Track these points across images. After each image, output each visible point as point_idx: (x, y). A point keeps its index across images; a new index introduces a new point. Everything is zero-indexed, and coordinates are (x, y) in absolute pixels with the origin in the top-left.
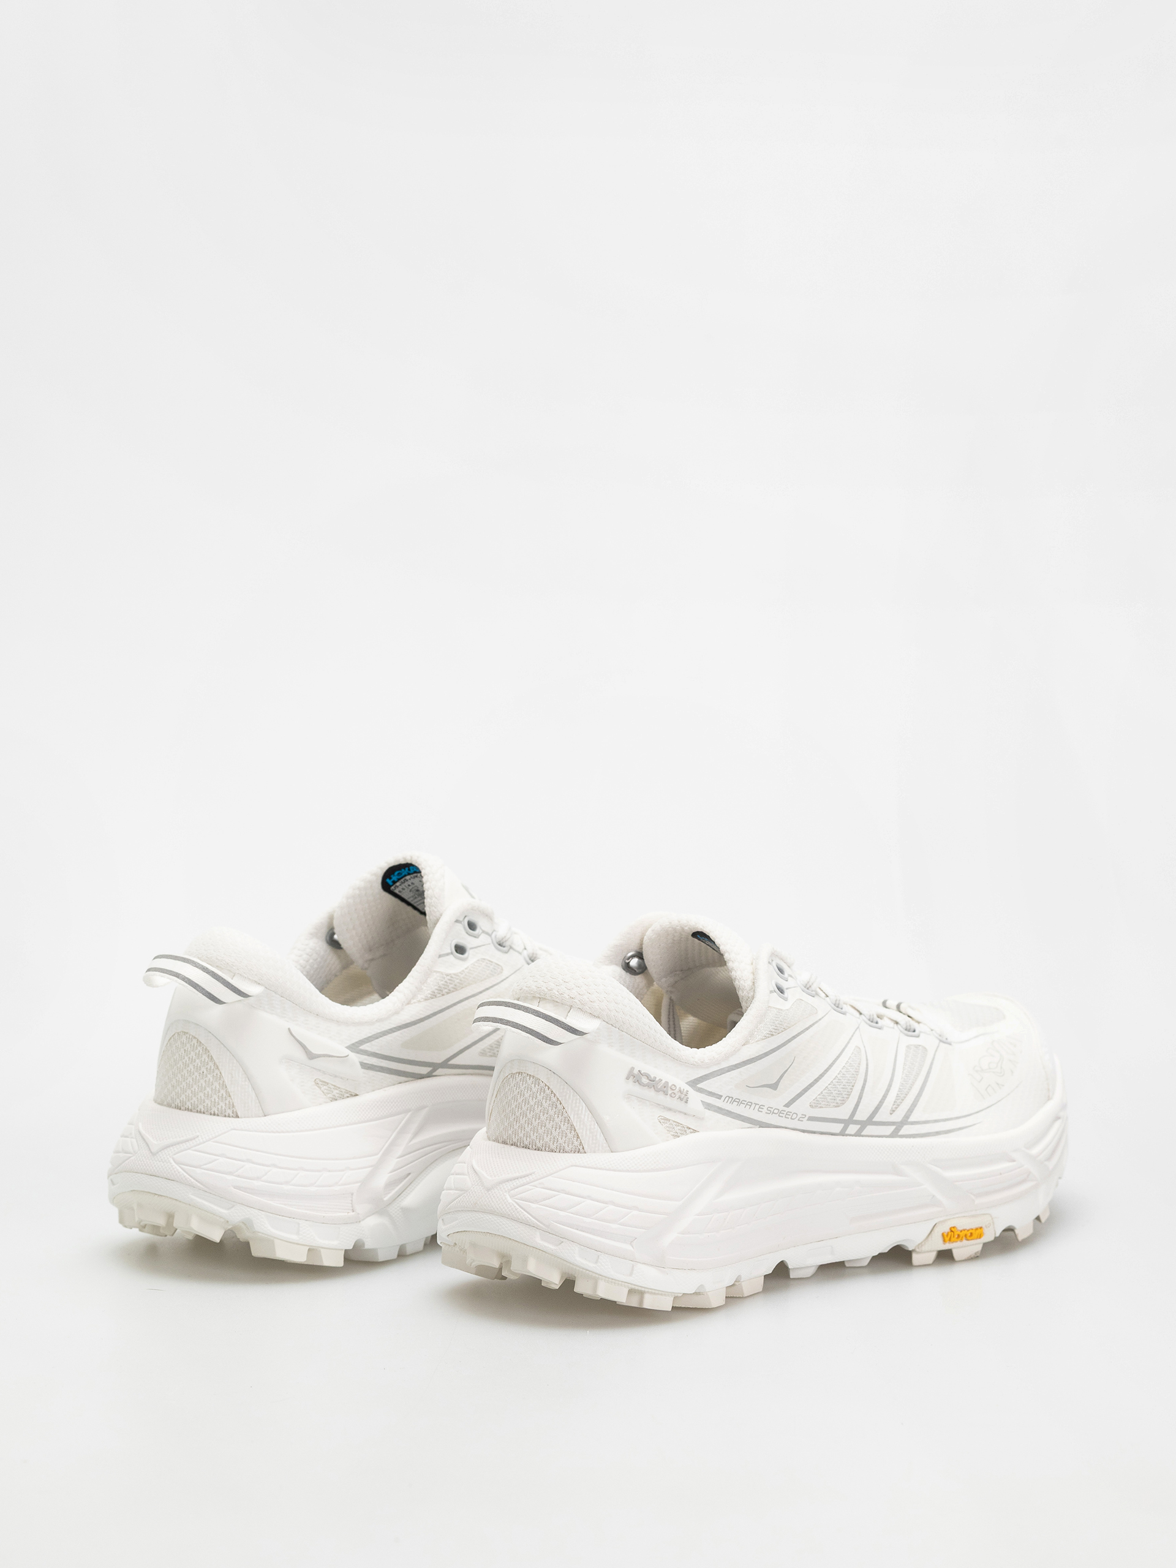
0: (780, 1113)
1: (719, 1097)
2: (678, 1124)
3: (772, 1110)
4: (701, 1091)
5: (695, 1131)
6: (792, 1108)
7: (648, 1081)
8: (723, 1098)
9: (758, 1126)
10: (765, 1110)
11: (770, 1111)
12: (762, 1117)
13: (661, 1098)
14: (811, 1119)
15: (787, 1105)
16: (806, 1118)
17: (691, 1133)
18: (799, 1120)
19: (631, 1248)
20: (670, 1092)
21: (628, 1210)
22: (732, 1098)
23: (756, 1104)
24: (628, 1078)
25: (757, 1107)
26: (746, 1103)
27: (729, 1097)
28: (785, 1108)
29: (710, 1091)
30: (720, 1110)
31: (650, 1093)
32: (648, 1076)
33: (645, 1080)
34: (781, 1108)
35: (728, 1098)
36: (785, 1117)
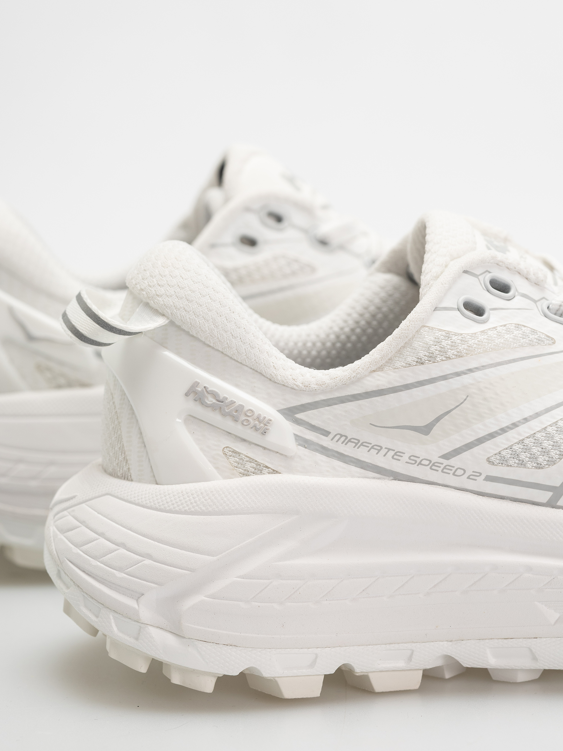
0: (433, 466)
1: (326, 433)
2: (251, 460)
3: (418, 460)
4: (298, 422)
5: (275, 472)
6: (455, 461)
7: (214, 401)
8: (331, 436)
9: (392, 478)
10: (406, 458)
11: (414, 460)
12: (398, 467)
13: (229, 424)
14: (489, 479)
15: (447, 456)
16: (483, 477)
17: (269, 473)
18: (468, 478)
19: (136, 606)
20: (243, 418)
21: (142, 558)
22: (346, 437)
23: (389, 450)
24: (187, 395)
25: (391, 453)
26: (370, 446)
27: (342, 436)
28: (441, 460)
29: (313, 424)
30: (324, 451)
31: (215, 418)
32: (214, 395)
33: (210, 400)
34: (435, 459)
35: (338, 437)
36: (442, 471)
